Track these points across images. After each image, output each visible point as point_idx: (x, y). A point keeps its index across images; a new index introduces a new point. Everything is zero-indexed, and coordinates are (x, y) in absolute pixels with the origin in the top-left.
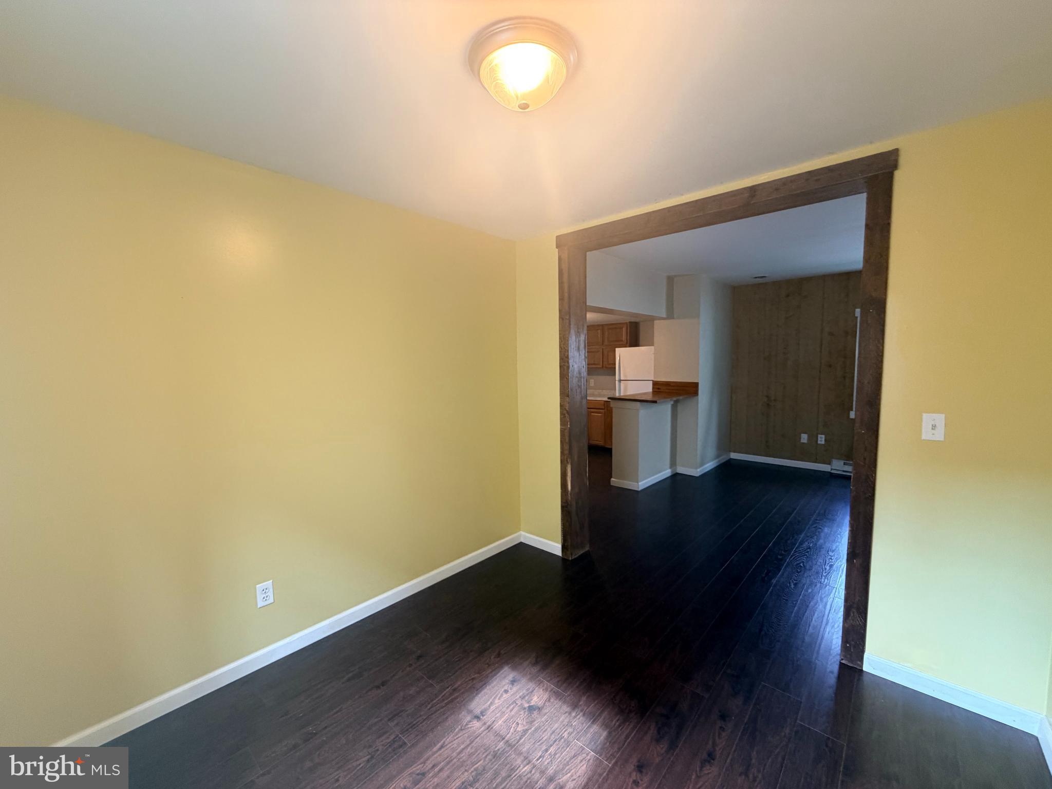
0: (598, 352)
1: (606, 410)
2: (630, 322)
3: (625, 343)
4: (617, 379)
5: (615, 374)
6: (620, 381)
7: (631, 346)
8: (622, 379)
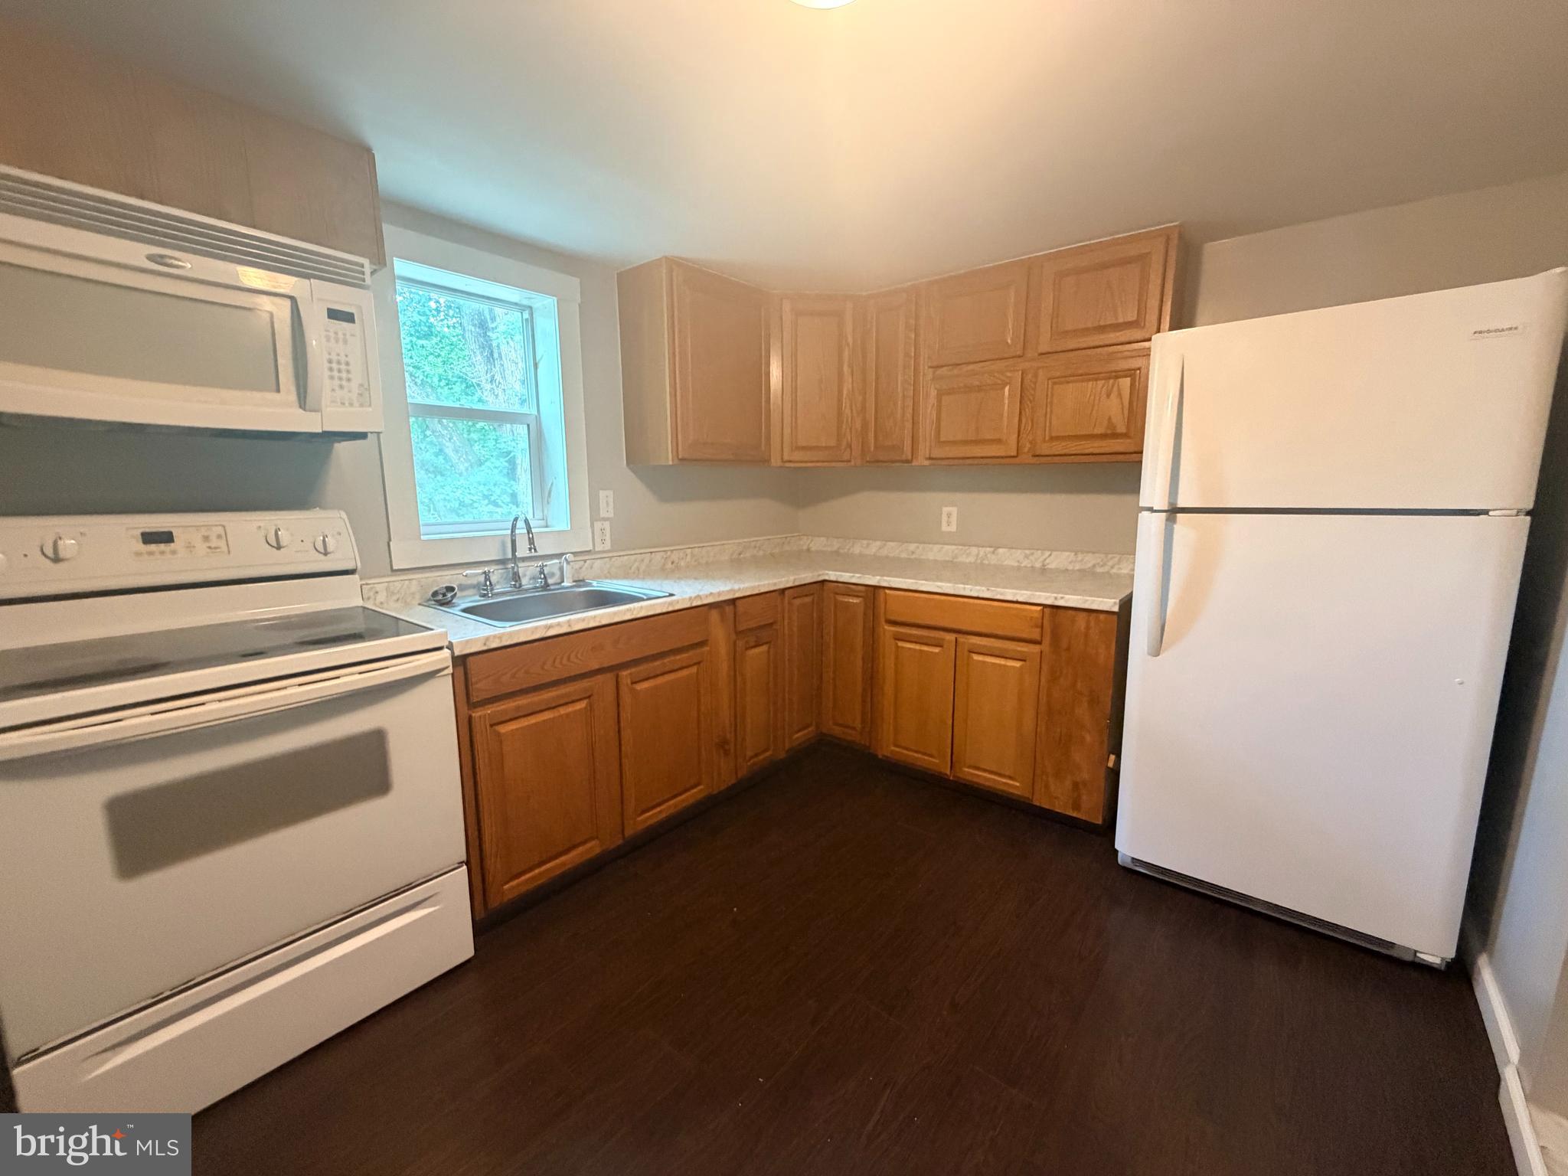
0: (1008, 383)
1: (1046, 646)
6: (1174, 511)
8: (1181, 504)
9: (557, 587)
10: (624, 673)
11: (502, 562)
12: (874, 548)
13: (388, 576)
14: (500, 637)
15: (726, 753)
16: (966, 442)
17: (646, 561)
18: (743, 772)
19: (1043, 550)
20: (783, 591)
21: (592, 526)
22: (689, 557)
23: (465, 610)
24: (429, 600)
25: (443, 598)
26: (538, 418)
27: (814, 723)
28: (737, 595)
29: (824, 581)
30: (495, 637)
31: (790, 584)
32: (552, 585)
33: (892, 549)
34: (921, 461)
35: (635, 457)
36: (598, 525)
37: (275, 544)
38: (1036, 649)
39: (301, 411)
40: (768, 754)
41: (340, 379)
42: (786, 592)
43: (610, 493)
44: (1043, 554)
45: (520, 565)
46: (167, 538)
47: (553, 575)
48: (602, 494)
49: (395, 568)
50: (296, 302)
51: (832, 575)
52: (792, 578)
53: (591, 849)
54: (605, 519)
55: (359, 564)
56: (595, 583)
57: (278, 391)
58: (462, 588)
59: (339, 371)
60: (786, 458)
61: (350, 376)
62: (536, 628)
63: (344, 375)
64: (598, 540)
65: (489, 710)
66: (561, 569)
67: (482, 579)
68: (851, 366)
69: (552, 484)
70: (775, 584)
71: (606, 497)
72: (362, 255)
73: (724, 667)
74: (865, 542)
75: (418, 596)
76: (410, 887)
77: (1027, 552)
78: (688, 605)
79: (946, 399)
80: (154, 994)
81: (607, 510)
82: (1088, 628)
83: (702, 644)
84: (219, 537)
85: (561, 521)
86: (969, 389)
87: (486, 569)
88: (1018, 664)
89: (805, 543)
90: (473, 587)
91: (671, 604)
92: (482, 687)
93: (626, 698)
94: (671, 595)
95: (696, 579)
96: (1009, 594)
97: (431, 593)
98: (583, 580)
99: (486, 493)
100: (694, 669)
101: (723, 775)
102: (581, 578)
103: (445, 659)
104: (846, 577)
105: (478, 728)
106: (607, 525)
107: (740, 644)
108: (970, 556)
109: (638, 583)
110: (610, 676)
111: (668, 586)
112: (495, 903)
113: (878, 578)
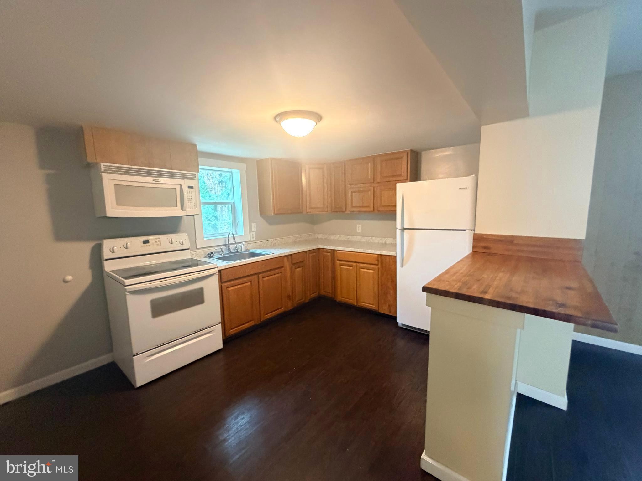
0: (370, 190)
1: (379, 266)
2: (412, 150)
3: (405, 178)
4: (399, 225)
5: (395, 219)
6: (403, 229)
7: (412, 180)
8: (405, 227)
9: (240, 252)
10: (261, 275)
11: (225, 245)
12: (337, 237)
13: (196, 250)
14: (229, 265)
15: (290, 299)
16: (360, 207)
17: (266, 244)
18: (295, 305)
19: (385, 238)
20: (306, 252)
21: (250, 233)
22: (279, 241)
23: (217, 259)
24: (206, 256)
25: (210, 256)
26: (234, 203)
27: (318, 292)
28: (292, 253)
29: (319, 249)
30: (227, 265)
31: (308, 250)
32: (240, 251)
33: (343, 238)
34: (347, 212)
35: (262, 213)
36: (252, 233)
37: (171, 243)
38: (377, 267)
39: (182, 211)
40: (302, 300)
41: (190, 202)
42: (307, 252)
43: (255, 224)
44: (385, 239)
45: (230, 246)
46: (147, 242)
47: (239, 248)
48: (253, 224)
49: (197, 247)
50: (181, 186)
51: (322, 247)
52: (309, 248)
53: (252, 323)
54: (254, 231)
55: (190, 247)
56: (251, 250)
57: (177, 206)
58: (215, 253)
59: (190, 200)
60: (308, 211)
61: (192, 201)
62: (237, 263)
63: (191, 201)
64: (251, 237)
65: (226, 284)
66: (241, 247)
67: (220, 250)
68: (327, 184)
69: (238, 222)
70: (303, 250)
71: (254, 225)
72: (196, 172)
73: (289, 274)
74: (334, 235)
75: (203, 255)
76: (208, 327)
77: (381, 238)
78: (277, 256)
79: (354, 194)
80: (157, 345)
81: (254, 229)
82: (389, 261)
83: (282, 267)
84: (159, 241)
85: (241, 232)
86: (359, 191)
87: (221, 247)
88: (372, 271)
89: (317, 236)
90: (217, 252)
91: (273, 256)
92: (225, 278)
93: (261, 282)
94: (273, 253)
95: (280, 248)
96: (369, 251)
97: (207, 254)
98: (247, 250)
99: (207, 216)
100: (280, 274)
101: (290, 306)
102: (247, 249)
103: (216, 270)
104: (325, 247)
105: (224, 289)
106: (254, 233)
107: (294, 267)
108: (364, 240)
109: (263, 250)
110: (256, 276)
111: (272, 251)
112: (227, 335)
113: (334, 247)
